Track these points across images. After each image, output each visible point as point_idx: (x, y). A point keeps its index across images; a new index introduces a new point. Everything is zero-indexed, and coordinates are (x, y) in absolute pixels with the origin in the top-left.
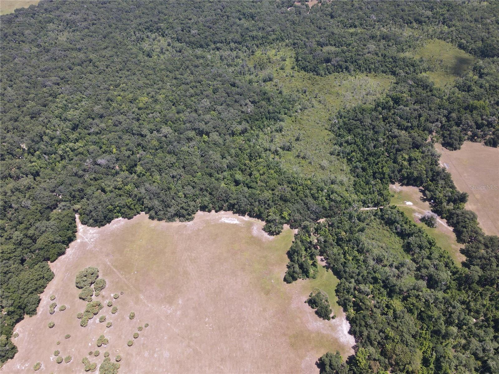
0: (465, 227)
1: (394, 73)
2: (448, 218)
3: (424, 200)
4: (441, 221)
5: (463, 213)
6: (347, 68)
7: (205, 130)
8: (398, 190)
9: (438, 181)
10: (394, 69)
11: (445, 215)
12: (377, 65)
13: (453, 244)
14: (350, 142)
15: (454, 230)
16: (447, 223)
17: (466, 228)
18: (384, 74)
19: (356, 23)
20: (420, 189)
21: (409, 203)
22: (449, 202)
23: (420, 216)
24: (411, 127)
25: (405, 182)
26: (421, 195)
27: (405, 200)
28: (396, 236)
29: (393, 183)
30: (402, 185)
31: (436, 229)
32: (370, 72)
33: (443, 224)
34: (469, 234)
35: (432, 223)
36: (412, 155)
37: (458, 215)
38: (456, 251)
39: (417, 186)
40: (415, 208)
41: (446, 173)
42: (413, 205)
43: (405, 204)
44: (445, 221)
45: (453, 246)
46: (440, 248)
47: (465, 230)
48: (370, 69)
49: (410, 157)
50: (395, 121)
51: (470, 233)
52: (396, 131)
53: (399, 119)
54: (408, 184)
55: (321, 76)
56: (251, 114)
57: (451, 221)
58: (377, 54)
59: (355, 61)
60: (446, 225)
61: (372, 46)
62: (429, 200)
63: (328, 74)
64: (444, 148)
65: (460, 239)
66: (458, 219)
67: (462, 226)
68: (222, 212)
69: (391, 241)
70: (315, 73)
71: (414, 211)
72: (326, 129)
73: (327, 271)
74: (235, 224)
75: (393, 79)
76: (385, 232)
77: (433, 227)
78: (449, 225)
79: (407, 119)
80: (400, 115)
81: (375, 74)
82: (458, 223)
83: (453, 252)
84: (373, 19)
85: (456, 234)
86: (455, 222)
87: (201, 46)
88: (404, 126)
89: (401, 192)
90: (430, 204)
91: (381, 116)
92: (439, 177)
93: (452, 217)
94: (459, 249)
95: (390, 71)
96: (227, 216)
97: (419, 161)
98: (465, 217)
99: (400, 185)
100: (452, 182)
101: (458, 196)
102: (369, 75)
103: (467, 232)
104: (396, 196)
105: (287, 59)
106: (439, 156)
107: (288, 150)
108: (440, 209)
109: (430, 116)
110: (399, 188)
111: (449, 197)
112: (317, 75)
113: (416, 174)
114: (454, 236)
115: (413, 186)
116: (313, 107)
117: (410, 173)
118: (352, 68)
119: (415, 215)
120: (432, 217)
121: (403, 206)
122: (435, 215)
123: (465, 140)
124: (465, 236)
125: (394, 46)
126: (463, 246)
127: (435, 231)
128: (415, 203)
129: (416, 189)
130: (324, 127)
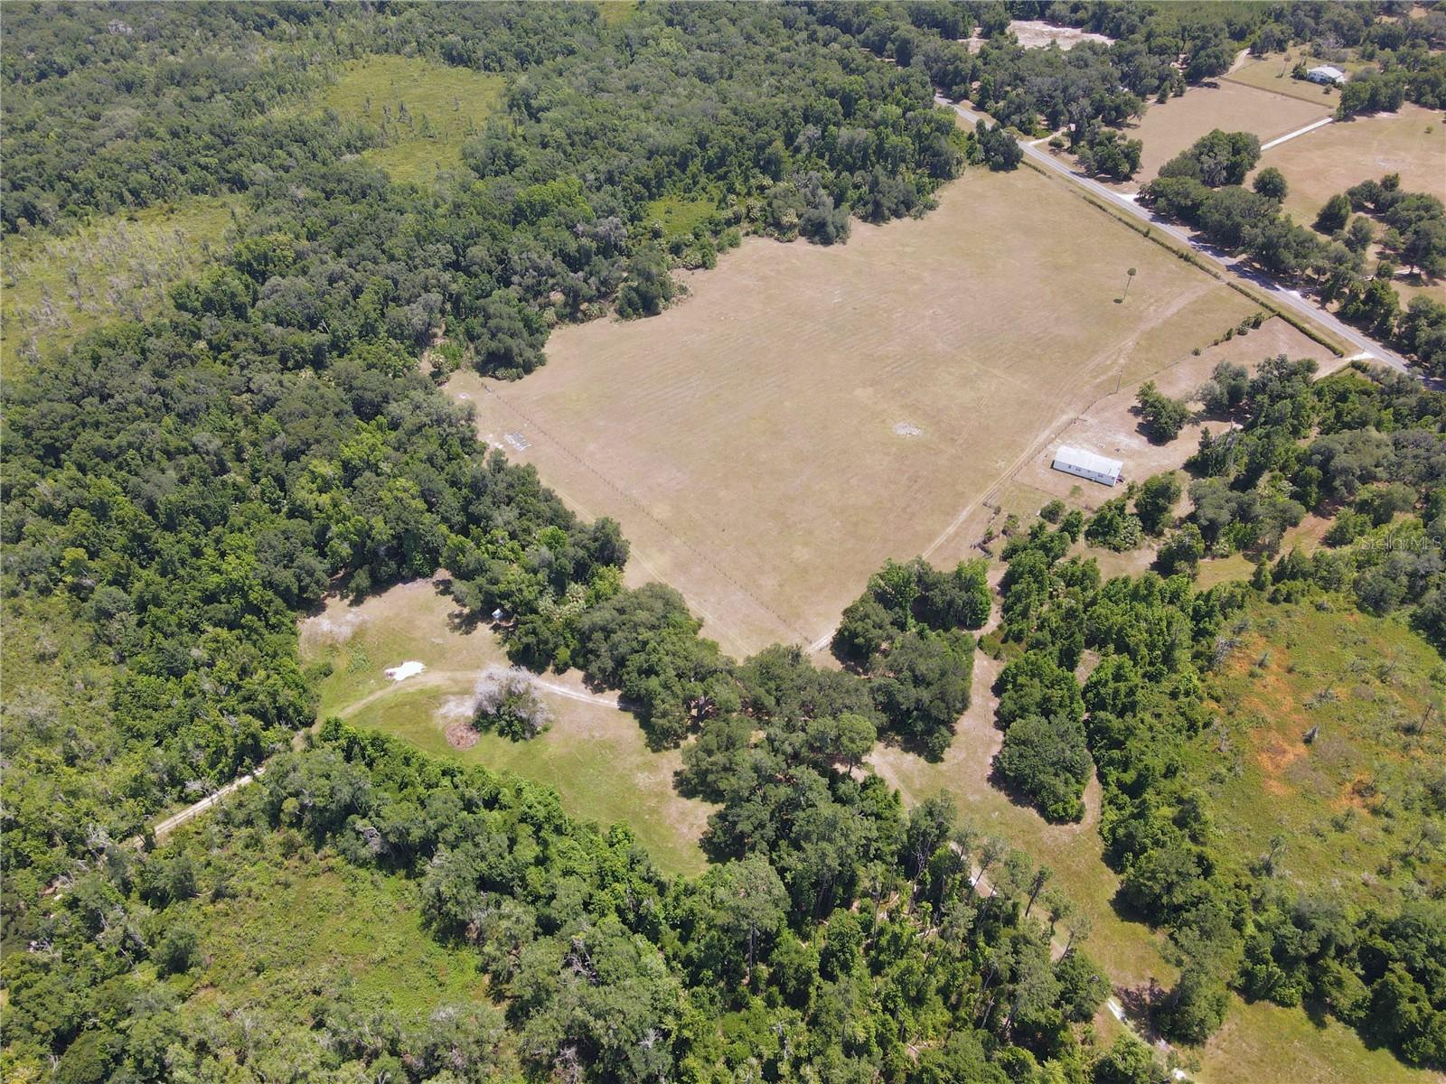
0: (650, 672)
1: (238, 184)
2: (580, 661)
3: (467, 623)
4: (563, 683)
5: (621, 611)
6: (31, 214)
8: (346, 632)
9: (489, 518)
10: (233, 167)
11: (564, 654)
12: (158, 170)
13: (638, 767)
15: (622, 699)
16: (588, 679)
17: (657, 674)
18: (203, 198)
19: (60, 60)
20: (437, 584)
21: (407, 670)
22: (559, 582)
23: (467, 710)
24: (334, 345)
25: (362, 578)
26: (448, 605)
27: (385, 664)
28: (379, 876)
29: (315, 607)
30: (357, 602)
31: (553, 735)
32: (143, 204)
33: (574, 695)
34: (675, 696)
35: (521, 720)
36: (347, 453)
37: (607, 632)
38: (661, 796)
39: (424, 576)
40: (437, 679)
41: (510, 472)
42: (425, 672)
43: (389, 679)
44: (575, 674)
45: (642, 779)
46: (593, 829)
47: (653, 683)
48: (134, 193)
49: (346, 465)
50: (264, 345)
51: (677, 689)
52: (266, 380)
53: (279, 330)
54: (379, 585)
57: (593, 668)
58: (150, 134)
59: (60, 177)
60: (582, 695)
61: (125, 113)
62: (484, 614)
64: (488, 381)
65: (659, 738)
66: (614, 647)
67: (641, 672)
69: (356, 925)
71: (436, 697)
75: (238, 203)
76: (319, 886)
77: (534, 733)
78: (598, 690)
79: (312, 323)
80: (277, 316)
81: (166, 206)
82: (621, 662)
83: (652, 811)
84: (122, 34)
85: (637, 716)
86: (610, 665)
88: (302, 351)
89: (359, 634)
90: (496, 628)
91: (202, 344)
92: (487, 500)
93: (591, 651)
94: (670, 779)
95: (221, 180)
97: (385, 467)
98: (636, 626)
99: (351, 605)
100: (549, 497)
101: (584, 547)
102: (141, 213)
103: (666, 686)
104: (340, 663)
106: (470, 417)
108: (531, 639)
109: (396, 283)
110: (350, 617)
111: (549, 565)
113: (382, 530)
114: (629, 728)
115: (405, 580)
117: (359, 532)
118: (47, 203)
119: (445, 717)
120: (510, 693)
121: (382, 700)
122: (524, 676)
123: (551, 326)
124: (664, 715)
125: (219, 97)
126: (673, 761)
127: (551, 746)
128: (432, 658)
129: (421, 590)
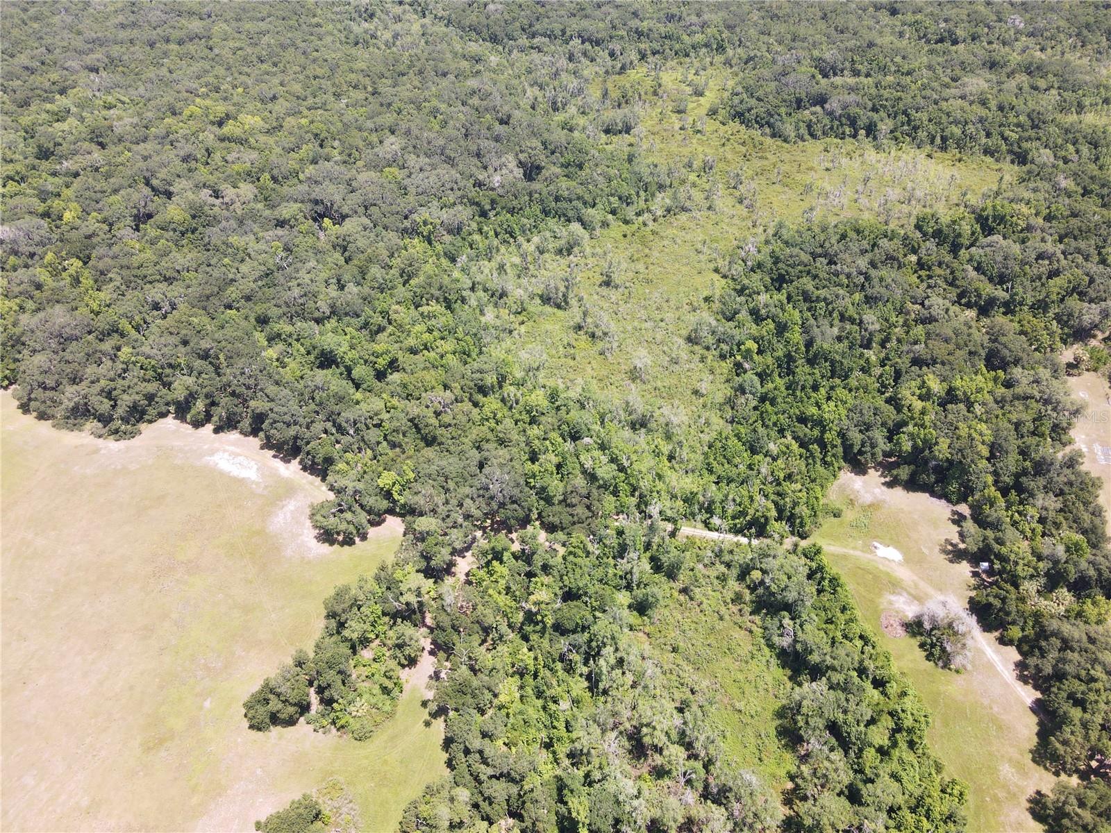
0: (1080, 703)
1: (1021, 158)
2: (1026, 648)
3: (957, 555)
4: (997, 652)
5: (1092, 640)
6: (871, 130)
7: (335, 207)
8: (867, 498)
9: (1032, 495)
10: (1025, 145)
11: (1015, 632)
12: (971, 129)
13: (1010, 760)
14: (763, 312)
15: (1038, 701)
16: (1021, 666)
17: (1085, 710)
18: (989, 159)
19: (960, 33)
20: (954, 513)
21: (888, 554)
22: (1054, 580)
23: (910, 612)
24: (1006, 304)
25: (904, 472)
26: (952, 533)
27: (876, 537)
28: (774, 661)
29: (859, 468)
30: (890, 485)
31: (959, 680)
32: (944, 148)
33: (1000, 667)
34: (1087, 737)
35: (943, 650)
36: (958, 383)
37: (1066, 645)
38: (1013, 796)
39: (949, 501)
40: (904, 574)
41: (1078, 474)
42: (900, 564)
43: (871, 549)
44: (1013, 654)
45: (1006, 771)
46: (939, 769)
47: (1076, 713)
48: (944, 139)
49: (950, 391)
50: (955, 279)
51: (1094, 735)
52: (937, 303)
53: (972, 274)
54: (912, 485)
55: (785, 141)
56: (500, 191)
57: (1032, 661)
58: (984, 103)
59: (905, 113)
60: (1008, 674)
61: (977, 83)
62: (975, 559)
63: (807, 137)
65: (1044, 754)
66: (1063, 660)
67: (1071, 696)
68: (234, 436)
69: (740, 677)
70: (768, 130)
71: (895, 585)
72: (716, 270)
73: (427, 724)
74: (241, 482)
75: (1011, 172)
76: (739, 635)
77: (946, 666)
78: (1023, 679)
79: (1001, 280)
80: (979, 263)
81: (958, 155)
82: (1060, 676)
83: (995, 799)
84: (1014, 26)
85: (1040, 724)
86: (1048, 670)
87: (491, 38)
88: (979, 296)
89: (874, 506)
90: (975, 574)
91: (914, 258)
92: (1041, 481)
93: (1040, 649)
94: (1030, 792)
95: (1010, 152)
96: (238, 450)
97: (978, 409)
98: (1095, 661)
99: (885, 484)
100: (1097, 513)
101: (1099, 571)
102: (939, 154)
103: (1085, 725)
104: (849, 515)
105: (707, 93)
106: (1076, 413)
107: (559, 307)
108: (997, 603)
109: (1092, 281)
110: (877, 491)
111: (1056, 562)
112: (773, 136)
113: (943, 449)
114: (1028, 727)
115: (933, 494)
116: (709, 208)
117: (925, 441)
118: (885, 126)
119: (891, 603)
120: (950, 626)
121: (858, 559)
122: (969, 623)
124: (1065, 743)
125: (1054, 92)
126: (1045, 782)
127: (951, 685)
128: (913, 558)
129: (941, 509)
130: (712, 266)
